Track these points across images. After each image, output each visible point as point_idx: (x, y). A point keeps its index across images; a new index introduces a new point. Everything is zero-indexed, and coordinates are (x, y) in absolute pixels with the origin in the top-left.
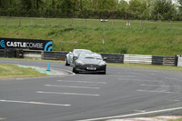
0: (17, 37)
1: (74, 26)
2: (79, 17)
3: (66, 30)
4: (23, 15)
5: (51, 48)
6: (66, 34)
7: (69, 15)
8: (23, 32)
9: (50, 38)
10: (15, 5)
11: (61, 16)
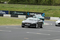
0: (33, 12)
1: (52, 8)
2: (54, 5)
3: (49, 10)
4: (35, 4)
5: (44, 15)
6: (49, 11)
7: (50, 5)
8: (35, 10)
9: (44, 12)
10: (33, 1)
11: (48, 5)
